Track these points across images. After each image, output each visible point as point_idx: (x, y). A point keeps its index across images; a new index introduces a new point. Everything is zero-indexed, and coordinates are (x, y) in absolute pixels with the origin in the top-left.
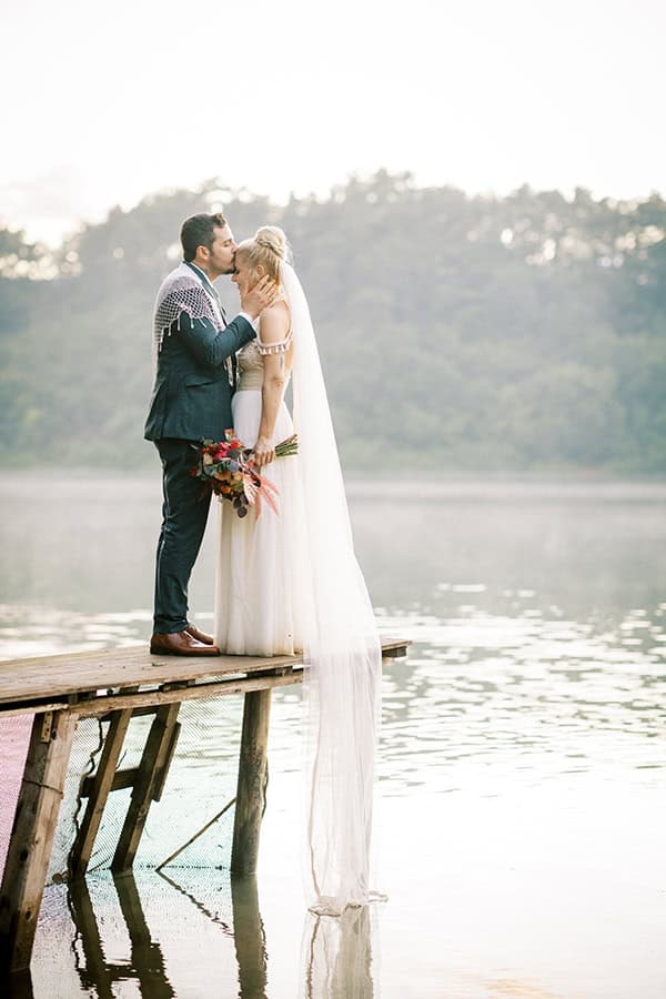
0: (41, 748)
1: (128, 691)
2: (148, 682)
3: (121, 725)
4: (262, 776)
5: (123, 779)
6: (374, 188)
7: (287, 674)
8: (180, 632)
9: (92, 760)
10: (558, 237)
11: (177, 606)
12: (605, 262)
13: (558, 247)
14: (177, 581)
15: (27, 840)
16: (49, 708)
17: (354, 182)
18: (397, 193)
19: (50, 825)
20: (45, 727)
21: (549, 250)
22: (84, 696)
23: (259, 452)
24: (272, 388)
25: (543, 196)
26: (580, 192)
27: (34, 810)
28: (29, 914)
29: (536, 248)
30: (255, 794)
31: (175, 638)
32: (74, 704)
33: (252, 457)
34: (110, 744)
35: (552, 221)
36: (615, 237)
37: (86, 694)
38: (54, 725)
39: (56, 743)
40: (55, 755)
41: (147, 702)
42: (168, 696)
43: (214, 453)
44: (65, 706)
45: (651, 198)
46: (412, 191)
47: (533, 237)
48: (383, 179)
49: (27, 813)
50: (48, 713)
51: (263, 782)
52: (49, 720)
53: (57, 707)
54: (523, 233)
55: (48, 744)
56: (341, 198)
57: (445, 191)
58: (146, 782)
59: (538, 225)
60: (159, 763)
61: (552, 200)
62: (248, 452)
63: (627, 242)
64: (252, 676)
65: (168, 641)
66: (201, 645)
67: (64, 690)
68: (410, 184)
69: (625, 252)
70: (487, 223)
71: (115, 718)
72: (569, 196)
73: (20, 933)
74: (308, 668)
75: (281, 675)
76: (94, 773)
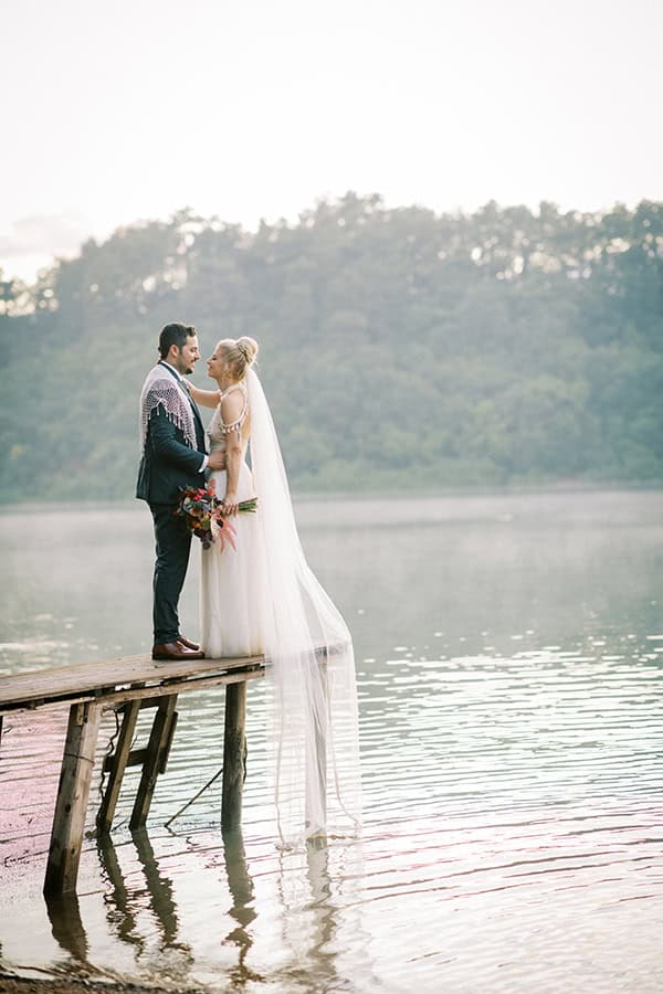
0: (76, 730)
1: (137, 686)
2: (152, 679)
3: (132, 716)
4: (242, 750)
5: (136, 758)
6: (342, 212)
7: (256, 670)
8: (174, 642)
9: (112, 743)
10: (526, 252)
11: (171, 623)
12: (574, 275)
13: (526, 262)
14: (170, 604)
15: (70, 797)
16: (81, 700)
17: (323, 206)
18: (367, 216)
19: (86, 786)
20: (79, 714)
21: (518, 264)
22: (106, 691)
23: (227, 504)
24: (232, 456)
25: (509, 212)
26: (545, 207)
27: (74, 775)
28: (73, 851)
29: (505, 264)
30: (237, 765)
31: (170, 646)
32: (100, 696)
33: (221, 507)
34: (125, 730)
35: (519, 237)
36: (582, 250)
37: (108, 689)
38: (85, 713)
39: (87, 726)
40: (87, 734)
41: (151, 694)
42: (168, 689)
43: (192, 496)
44: (93, 699)
45: (615, 209)
46: (381, 213)
47: (501, 253)
48: (351, 201)
49: (68, 776)
50: (81, 704)
51: (243, 754)
52: (82, 709)
53: (87, 699)
54: (492, 250)
55: (82, 727)
56: (310, 223)
57: (414, 211)
58: (153, 760)
59: (505, 241)
60: (163, 744)
61: (518, 216)
62: (218, 503)
63: (594, 253)
64: (231, 672)
65: (165, 648)
66: (190, 651)
67: (92, 687)
68: (379, 206)
69: (592, 264)
70: (456, 239)
71: (127, 709)
72: (536, 212)
73: (68, 863)
74: (269, 666)
75: (251, 670)
76: (113, 753)
